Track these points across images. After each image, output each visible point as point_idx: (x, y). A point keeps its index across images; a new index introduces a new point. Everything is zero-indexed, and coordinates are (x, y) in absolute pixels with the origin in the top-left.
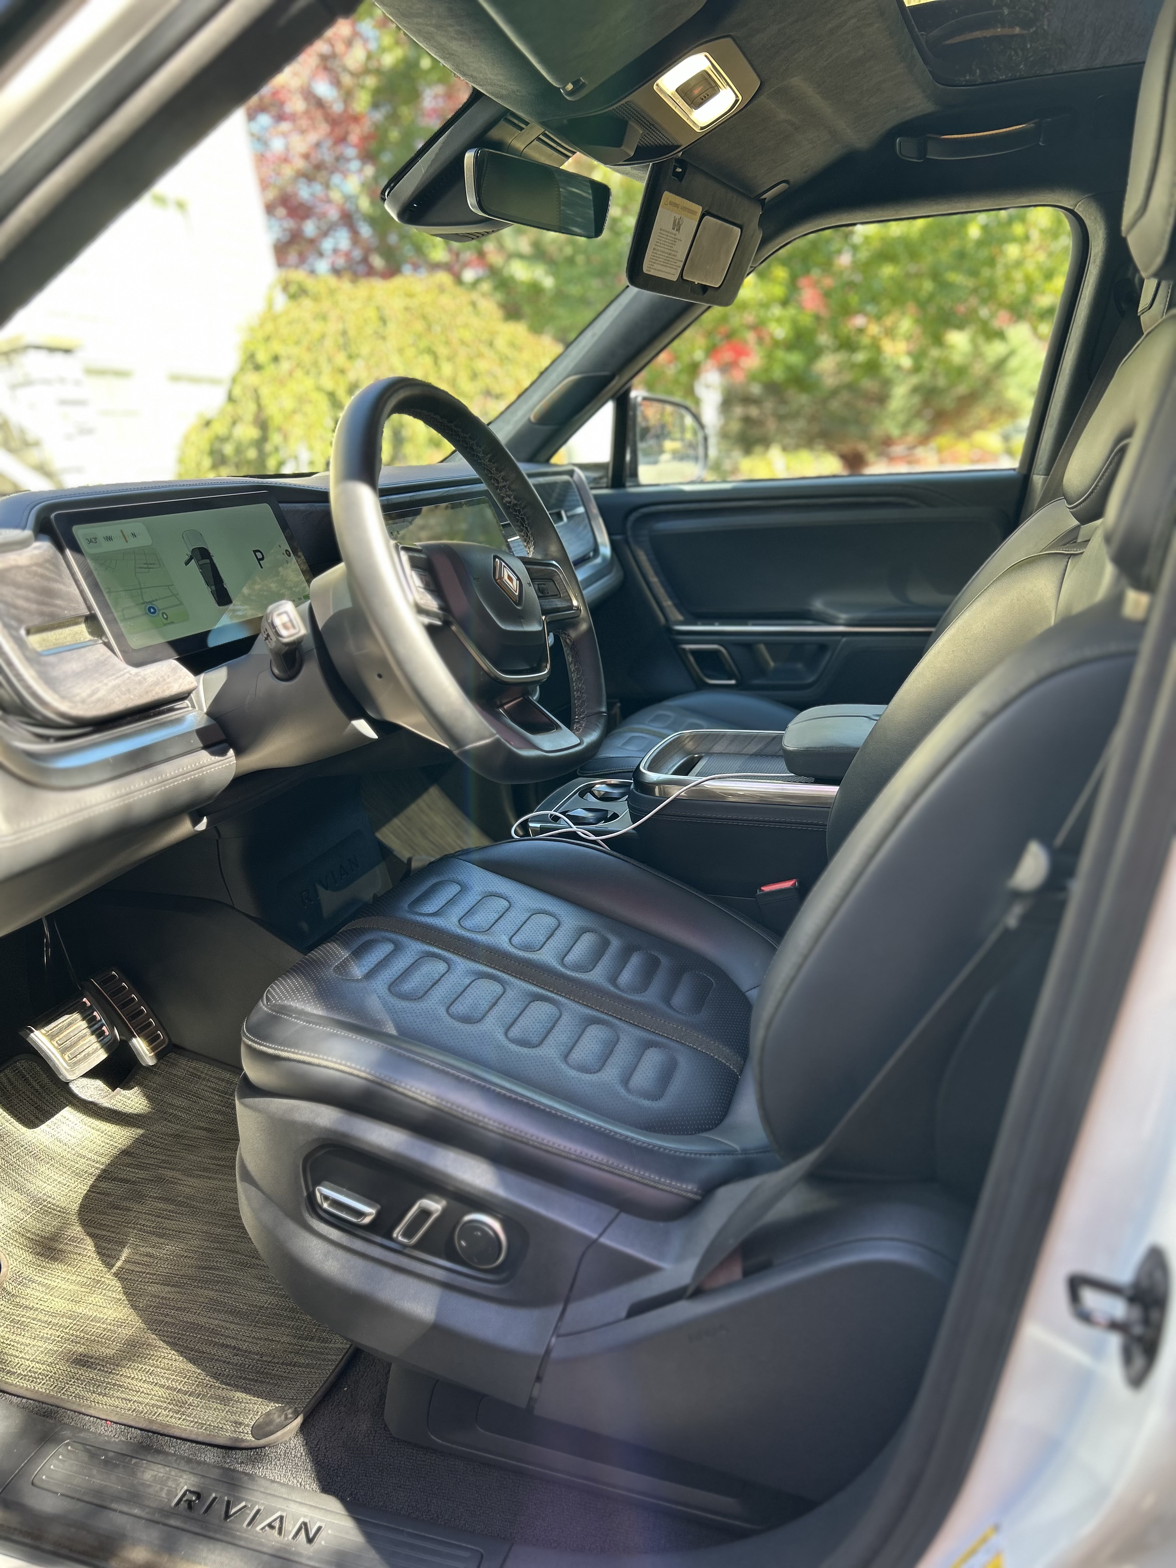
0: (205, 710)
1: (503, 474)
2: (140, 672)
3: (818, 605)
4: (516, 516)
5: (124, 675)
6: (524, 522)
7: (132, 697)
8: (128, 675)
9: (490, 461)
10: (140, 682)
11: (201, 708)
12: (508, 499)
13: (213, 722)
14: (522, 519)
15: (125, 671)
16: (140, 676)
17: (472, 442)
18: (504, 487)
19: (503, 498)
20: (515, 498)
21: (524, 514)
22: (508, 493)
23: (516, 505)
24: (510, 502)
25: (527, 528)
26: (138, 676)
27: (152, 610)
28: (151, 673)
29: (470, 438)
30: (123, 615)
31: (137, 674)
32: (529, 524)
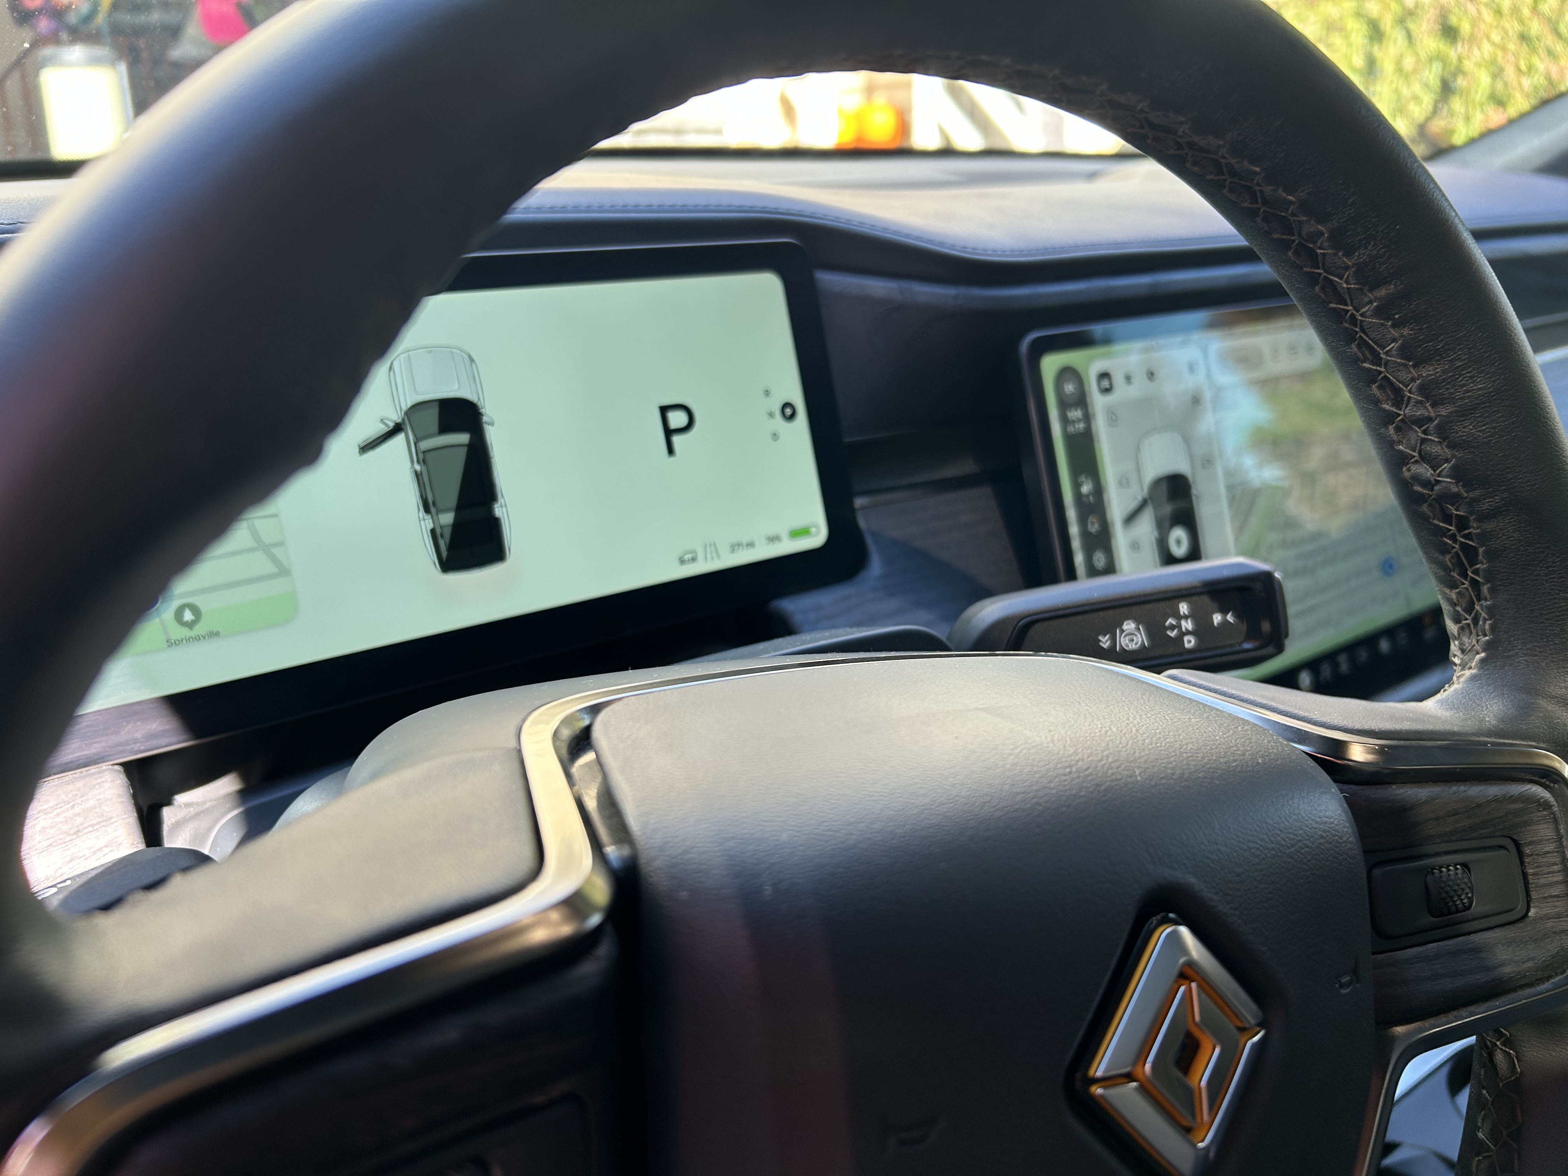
6: (1473, 561)
9: (1378, 312)
12: (1424, 471)
14: (1470, 553)
17: (1312, 227)
18: (1420, 422)
20: (1457, 473)
21: (1483, 538)
23: (1455, 499)
24: (1428, 484)
25: (1475, 584)
32: (1490, 576)
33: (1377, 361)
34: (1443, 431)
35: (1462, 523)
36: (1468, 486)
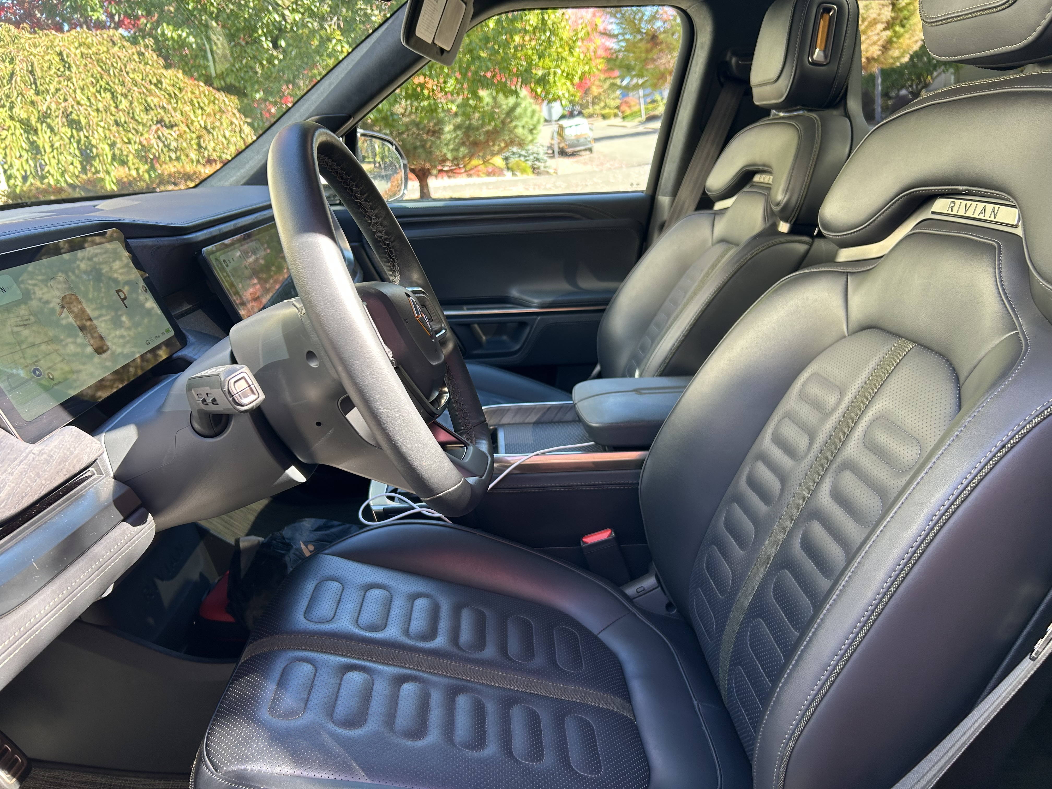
0: (112, 475)
1: (376, 212)
2: (43, 449)
3: (514, 293)
4: (385, 248)
5: (27, 456)
6: (392, 253)
7: (44, 482)
8: (31, 456)
9: (365, 200)
10: (47, 461)
11: (108, 475)
12: (379, 234)
13: (126, 488)
14: (391, 251)
15: (27, 451)
16: (45, 453)
17: (352, 183)
18: (376, 223)
19: (375, 233)
20: (386, 233)
21: (393, 247)
22: (380, 229)
23: (386, 239)
24: (381, 237)
25: (393, 259)
26: (43, 454)
27: (37, 373)
28: (55, 447)
29: (351, 180)
30: (10, 385)
31: (41, 453)
32: (396, 256)
33: (366, 211)
34: (381, 224)
35: (388, 245)
36: (388, 235)
